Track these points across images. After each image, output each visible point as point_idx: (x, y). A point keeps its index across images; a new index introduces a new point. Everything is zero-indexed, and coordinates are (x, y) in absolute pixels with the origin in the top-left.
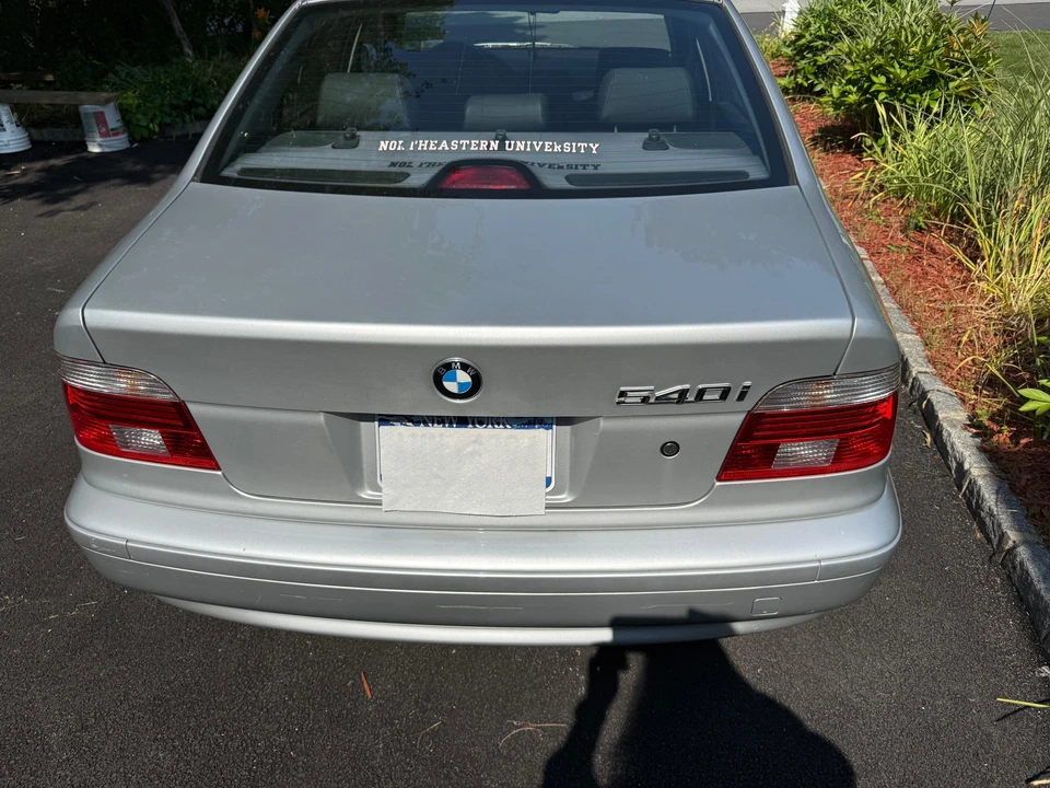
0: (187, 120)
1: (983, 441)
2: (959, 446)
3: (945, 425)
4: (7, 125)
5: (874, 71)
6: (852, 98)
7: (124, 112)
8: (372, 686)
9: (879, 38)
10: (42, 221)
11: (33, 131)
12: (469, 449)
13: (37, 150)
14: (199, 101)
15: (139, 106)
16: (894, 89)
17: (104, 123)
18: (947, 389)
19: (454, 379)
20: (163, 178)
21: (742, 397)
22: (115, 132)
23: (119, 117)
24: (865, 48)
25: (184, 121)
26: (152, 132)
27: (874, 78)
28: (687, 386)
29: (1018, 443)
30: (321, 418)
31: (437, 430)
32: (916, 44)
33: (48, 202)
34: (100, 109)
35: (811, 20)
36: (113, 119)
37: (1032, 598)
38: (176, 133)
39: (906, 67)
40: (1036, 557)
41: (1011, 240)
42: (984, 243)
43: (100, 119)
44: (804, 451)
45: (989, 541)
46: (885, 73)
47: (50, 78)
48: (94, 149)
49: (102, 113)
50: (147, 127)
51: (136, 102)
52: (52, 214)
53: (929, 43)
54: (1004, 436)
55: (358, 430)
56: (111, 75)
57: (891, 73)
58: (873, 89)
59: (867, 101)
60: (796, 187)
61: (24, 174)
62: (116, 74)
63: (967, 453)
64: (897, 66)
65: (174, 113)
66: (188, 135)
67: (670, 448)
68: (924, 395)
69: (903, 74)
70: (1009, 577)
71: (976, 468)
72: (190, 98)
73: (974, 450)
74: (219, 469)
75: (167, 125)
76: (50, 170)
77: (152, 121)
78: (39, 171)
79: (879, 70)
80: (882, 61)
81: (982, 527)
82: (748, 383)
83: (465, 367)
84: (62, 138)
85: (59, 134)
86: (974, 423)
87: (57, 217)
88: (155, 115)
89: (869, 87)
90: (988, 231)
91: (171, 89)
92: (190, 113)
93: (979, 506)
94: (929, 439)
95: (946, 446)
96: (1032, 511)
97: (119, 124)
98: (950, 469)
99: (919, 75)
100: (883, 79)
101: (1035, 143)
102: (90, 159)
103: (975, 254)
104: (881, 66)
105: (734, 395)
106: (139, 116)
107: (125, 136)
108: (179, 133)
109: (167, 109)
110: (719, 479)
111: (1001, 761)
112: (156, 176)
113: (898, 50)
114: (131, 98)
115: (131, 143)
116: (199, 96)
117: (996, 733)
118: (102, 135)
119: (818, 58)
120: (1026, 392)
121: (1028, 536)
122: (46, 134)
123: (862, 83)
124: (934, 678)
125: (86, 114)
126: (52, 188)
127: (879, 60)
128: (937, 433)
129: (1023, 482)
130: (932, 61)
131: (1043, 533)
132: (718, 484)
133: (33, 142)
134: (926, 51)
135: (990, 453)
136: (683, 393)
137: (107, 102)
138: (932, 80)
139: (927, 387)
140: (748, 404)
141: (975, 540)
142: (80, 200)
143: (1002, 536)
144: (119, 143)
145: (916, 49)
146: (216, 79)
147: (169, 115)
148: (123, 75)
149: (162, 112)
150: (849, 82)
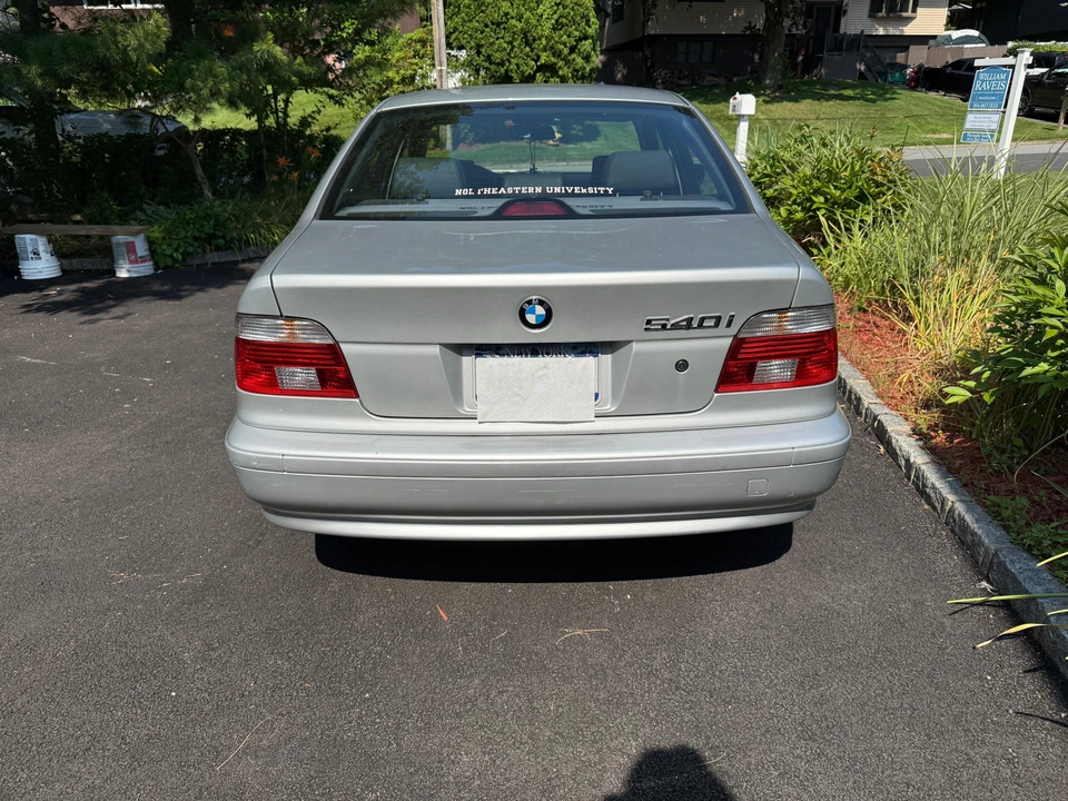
0: (208, 251)
1: (925, 443)
2: (905, 447)
3: (893, 435)
4: (42, 255)
5: (813, 194)
6: (799, 215)
7: (151, 243)
8: (448, 612)
9: (815, 167)
10: (86, 327)
11: (63, 261)
12: (540, 373)
13: (66, 277)
14: (218, 233)
15: (164, 238)
16: (832, 203)
17: (135, 252)
18: (894, 412)
19: (533, 312)
20: (191, 295)
21: (729, 325)
22: (143, 259)
23: (147, 247)
24: (805, 175)
25: (205, 252)
26: (175, 260)
27: (814, 198)
28: (691, 316)
29: (952, 442)
30: (437, 349)
31: (516, 360)
32: (846, 169)
33: (85, 314)
34: (130, 239)
35: (758, 162)
36: (141, 248)
37: (969, 538)
38: (195, 262)
39: (840, 189)
40: (969, 510)
41: (935, 306)
42: (913, 309)
43: (131, 248)
44: (777, 369)
45: (934, 508)
46: (824, 194)
47: (78, 217)
48: (122, 274)
49: (133, 242)
50: (171, 256)
51: (163, 235)
52: (93, 322)
53: (857, 168)
54: (940, 438)
55: (460, 363)
56: (138, 213)
57: (828, 193)
58: (814, 207)
59: (811, 217)
60: (754, 215)
61: (60, 293)
62: (143, 210)
63: (911, 451)
64: (832, 188)
65: (196, 244)
66: (207, 264)
67: (682, 365)
68: (875, 418)
69: (838, 193)
70: (952, 531)
71: (919, 458)
72: (211, 231)
73: (918, 448)
74: (357, 396)
75: (189, 254)
76: (83, 290)
77: (176, 250)
78: (74, 291)
79: (817, 192)
80: (819, 184)
81: (929, 500)
82: (733, 313)
83: (541, 303)
84: (90, 267)
85: (87, 263)
86: (917, 432)
87: (100, 323)
88: (179, 246)
89: (811, 206)
90: (917, 301)
91: (194, 223)
92: (210, 245)
93: (924, 486)
94: (882, 450)
95: (895, 450)
96: (964, 481)
97: (147, 253)
98: (900, 467)
99: (851, 194)
100: (822, 199)
101: (944, 229)
102: (119, 283)
103: (909, 319)
104: (819, 189)
105: (724, 322)
106: (164, 247)
107: (151, 263)
108: (198, 262)
109: (190, 240)
110: (716, 391)
111: (952, 637)
112: (183, 293)
113: (832, 176)
114: (156, 233)
115: (156, 270)
116: (219, 230)
117: (947, 622)
118: (131, 262)
119: (766, 191)
120: (949, 390)
121: (963, 497)
122: (75, 264)
123: (806, 204)
124: (897, 592)
125: (119, 244)
126: (89, 303)
127: (816, 184)
128: (888, 444)
129: (957, 466)
130: (860, 183)
131: (975, 495)
132: (716, 395)
133: (63, 271)
134: (854, 174)
135: (931, 450)
136: (690, 320)
137: (138, 233)
138: (862, 197)
139: (877, 412)
140: (734, 329)
141: (925, 510)
142: (119, 311)
143: (943, 501)
144: (146, 269)
145: (847, 173)
146: (234, 215)
147: (192, 246)
148: (149, 212)
149: (185, 242)
150: (795, 202)
